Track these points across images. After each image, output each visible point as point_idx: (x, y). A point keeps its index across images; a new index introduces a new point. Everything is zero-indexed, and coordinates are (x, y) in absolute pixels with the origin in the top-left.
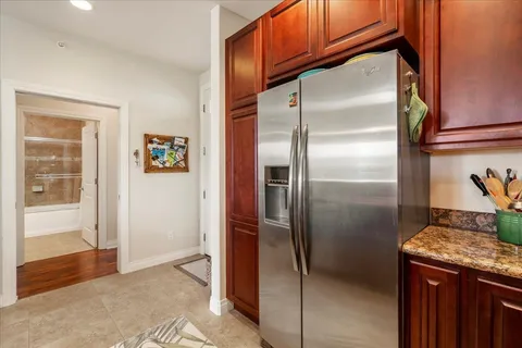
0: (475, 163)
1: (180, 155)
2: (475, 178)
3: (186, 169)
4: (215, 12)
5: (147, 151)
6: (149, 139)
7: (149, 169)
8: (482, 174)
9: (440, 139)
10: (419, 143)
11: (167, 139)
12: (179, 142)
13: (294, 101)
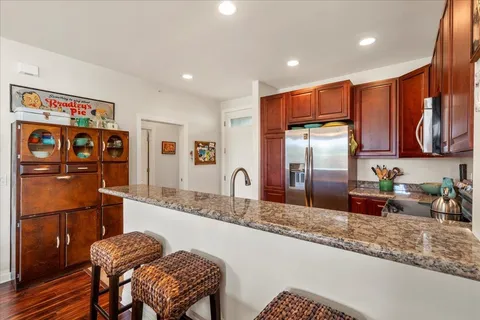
0: (374, 163)
1: (212, 154)
2: (373, 168)
3: (214, 162)
4: (255, 85)
5: (196, 151)
6: (197, 144)
7: (197, 162)
8: (375, 167)
9: (362, 154)
10: (354, 155)
11: (206, 144)
12: (211, 145)
13: (306, 137)
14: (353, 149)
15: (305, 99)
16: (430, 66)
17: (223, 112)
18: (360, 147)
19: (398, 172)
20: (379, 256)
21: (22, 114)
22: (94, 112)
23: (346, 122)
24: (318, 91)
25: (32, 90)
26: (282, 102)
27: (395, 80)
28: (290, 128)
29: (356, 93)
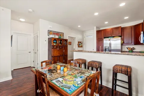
0: (127, 46)
1: (82, 45)
2: (127, 48)
3: (82, 47)
4: (95, 28)
5: (78, 44)
6: (79, 42)
7: (79, 47)
10: (122, 45)
11: (81, 42)
12: (82, 43)
13: (109, 40)
14: (122, 43)
15: (109, 31)
16: (142, 23)
17: (84, 34)
18: (124, 43)
19: (134, 49)
20: (135, 55)
21: (51, 36)
22: (60, 35)
23: (120, 36)
24: (112, 29)
25: (51, 31)
26: (103, 32)
27: (133, 26)
28: (104, 38)
29: (123, 29)
